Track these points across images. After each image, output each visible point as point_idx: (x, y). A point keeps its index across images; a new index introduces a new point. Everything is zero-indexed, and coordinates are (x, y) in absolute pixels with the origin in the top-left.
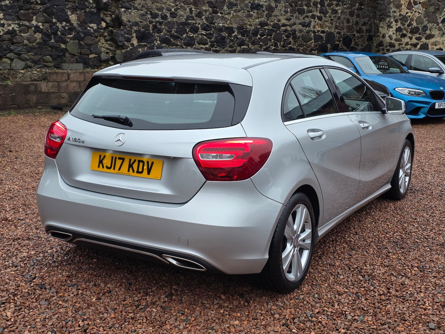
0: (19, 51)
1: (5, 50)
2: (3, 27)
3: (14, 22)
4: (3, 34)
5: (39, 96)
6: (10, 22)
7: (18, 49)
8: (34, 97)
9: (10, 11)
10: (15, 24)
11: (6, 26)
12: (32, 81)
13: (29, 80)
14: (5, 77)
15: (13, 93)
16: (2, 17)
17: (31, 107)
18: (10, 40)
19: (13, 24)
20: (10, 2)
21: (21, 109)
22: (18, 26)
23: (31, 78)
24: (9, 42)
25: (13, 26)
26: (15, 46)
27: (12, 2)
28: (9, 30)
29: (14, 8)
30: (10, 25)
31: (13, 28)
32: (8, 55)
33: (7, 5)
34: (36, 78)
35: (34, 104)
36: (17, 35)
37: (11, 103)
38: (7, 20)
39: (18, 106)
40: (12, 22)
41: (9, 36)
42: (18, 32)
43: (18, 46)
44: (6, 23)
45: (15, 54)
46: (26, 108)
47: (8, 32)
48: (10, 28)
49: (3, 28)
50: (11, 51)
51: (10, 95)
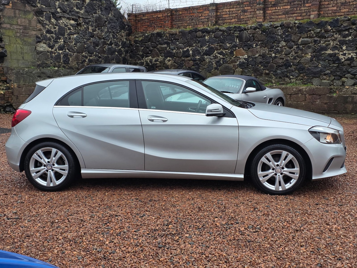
0: (354, 73)
1: (344, 72)
2: (345, 55)
3: (353, 52)
4: (344, 61)
5: (355, 105)
6: (350, 52)
7: (354, 71)
8: (351, 106)
9: (351, 44)
10: (354, 53)
11: (347, 55)
12: (352, 94)
13: (350, 93)
14: (333, 91)
15: (336, 102)
16: (345, 49)
17: (347, 113)
18: (349, 65)
19: (352, 53)
20: (352, 38)
21: (340, 114)
22: (355, 54)
23: (352, 92)
24: (348, 66)
25: (352, 54)
26: (351, 69)
27: (353, 37)
28: (349, 57)
29: (355, 41)
30: (350, 54)
31: (352, 56)
32: (346, 76)
33: (350, 40)
34: (355, 92)
35: (350, 111)
36: (354, 61)
37: (333, 109)
38: (348, 51)
39: (339, 111)
40: (352, 52)
41: (349, 62)
42: (355, 58)
43: (354, 69)
44: (348, 53)
45: (352, 74)
46: (344, 113)
47: (348, 59)
48: (350, 56)
49: (345, 57)
50: (349, 73)
51: (333, 104)
